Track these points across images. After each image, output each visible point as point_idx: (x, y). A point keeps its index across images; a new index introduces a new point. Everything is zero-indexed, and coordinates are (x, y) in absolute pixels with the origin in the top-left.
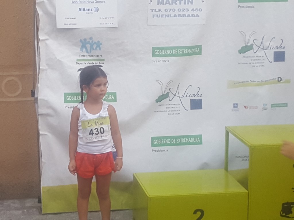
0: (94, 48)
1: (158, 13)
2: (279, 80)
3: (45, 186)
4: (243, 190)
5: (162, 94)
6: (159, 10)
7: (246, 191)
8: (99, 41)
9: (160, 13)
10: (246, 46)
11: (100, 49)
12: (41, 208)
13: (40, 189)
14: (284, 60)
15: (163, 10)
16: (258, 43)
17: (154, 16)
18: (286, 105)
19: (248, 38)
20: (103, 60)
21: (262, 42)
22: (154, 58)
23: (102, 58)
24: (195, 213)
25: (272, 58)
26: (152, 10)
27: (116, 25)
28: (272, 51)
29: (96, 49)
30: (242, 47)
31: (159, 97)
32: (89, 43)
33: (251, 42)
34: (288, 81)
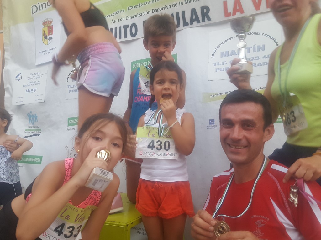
26: (69, 86)
27: (43, 100)
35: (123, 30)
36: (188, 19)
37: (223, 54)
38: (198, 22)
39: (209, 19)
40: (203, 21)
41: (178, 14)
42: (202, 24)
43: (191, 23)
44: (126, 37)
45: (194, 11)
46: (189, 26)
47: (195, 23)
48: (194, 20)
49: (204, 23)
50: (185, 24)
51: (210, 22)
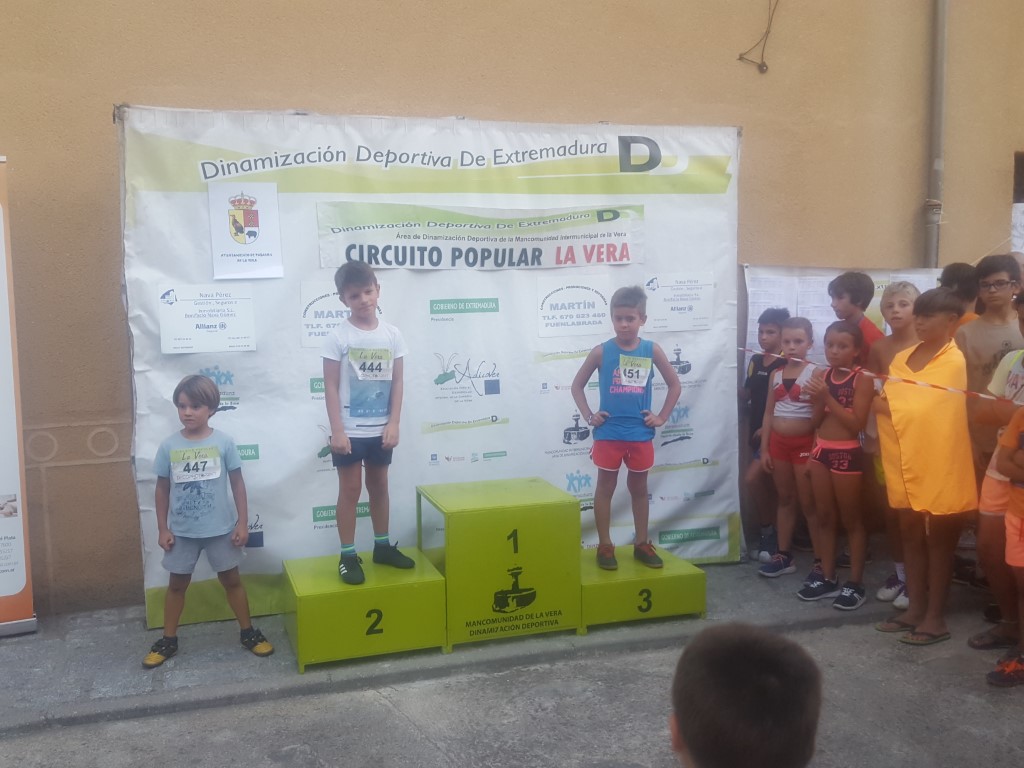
0: (223, 381)
1: (317, 330)
2: (494, 419)
3: (152, 586)
4: (437, 577)
5: (326, 446)
6: (318, 326)
7: (443, 578)
8: (228, 372)
9: (319, 330)
10: (445, 374)
11: (231, 383)
12: (145, 622)
13: (144, 593)
14: (498, 392)
15: (324, 326)
16: (462, 369)
17: (310, 334)
18: (504, 454)
19: (446, 363)
20: (237, 399)
21: (467, 368)
22: (314, 394)
23: (235, 396)
24: (369, 615)
25: (482, 390)
26: (308, 326)
27: (253, 347)
28: (482, 380)
29: (225, 383)
30: (440, 376)
31: (324, 449)
32: (213, 374)
33: (452, 368)
34: (506, 421)
35: (417, 254)
36: (516, 259)
37: (554, 307)
38: (527, 264)
39: (539, 263)
40: (533, 264)
41: (504, 251)
42: (530, 266)
43: (519, 265)
44: (422, 263)
45: (524, 251)
46: (516, 267)
47: (523, 265)
48: (523, 262)
49: (533, 267)
50: (511, 264)
51: (539, 267)
